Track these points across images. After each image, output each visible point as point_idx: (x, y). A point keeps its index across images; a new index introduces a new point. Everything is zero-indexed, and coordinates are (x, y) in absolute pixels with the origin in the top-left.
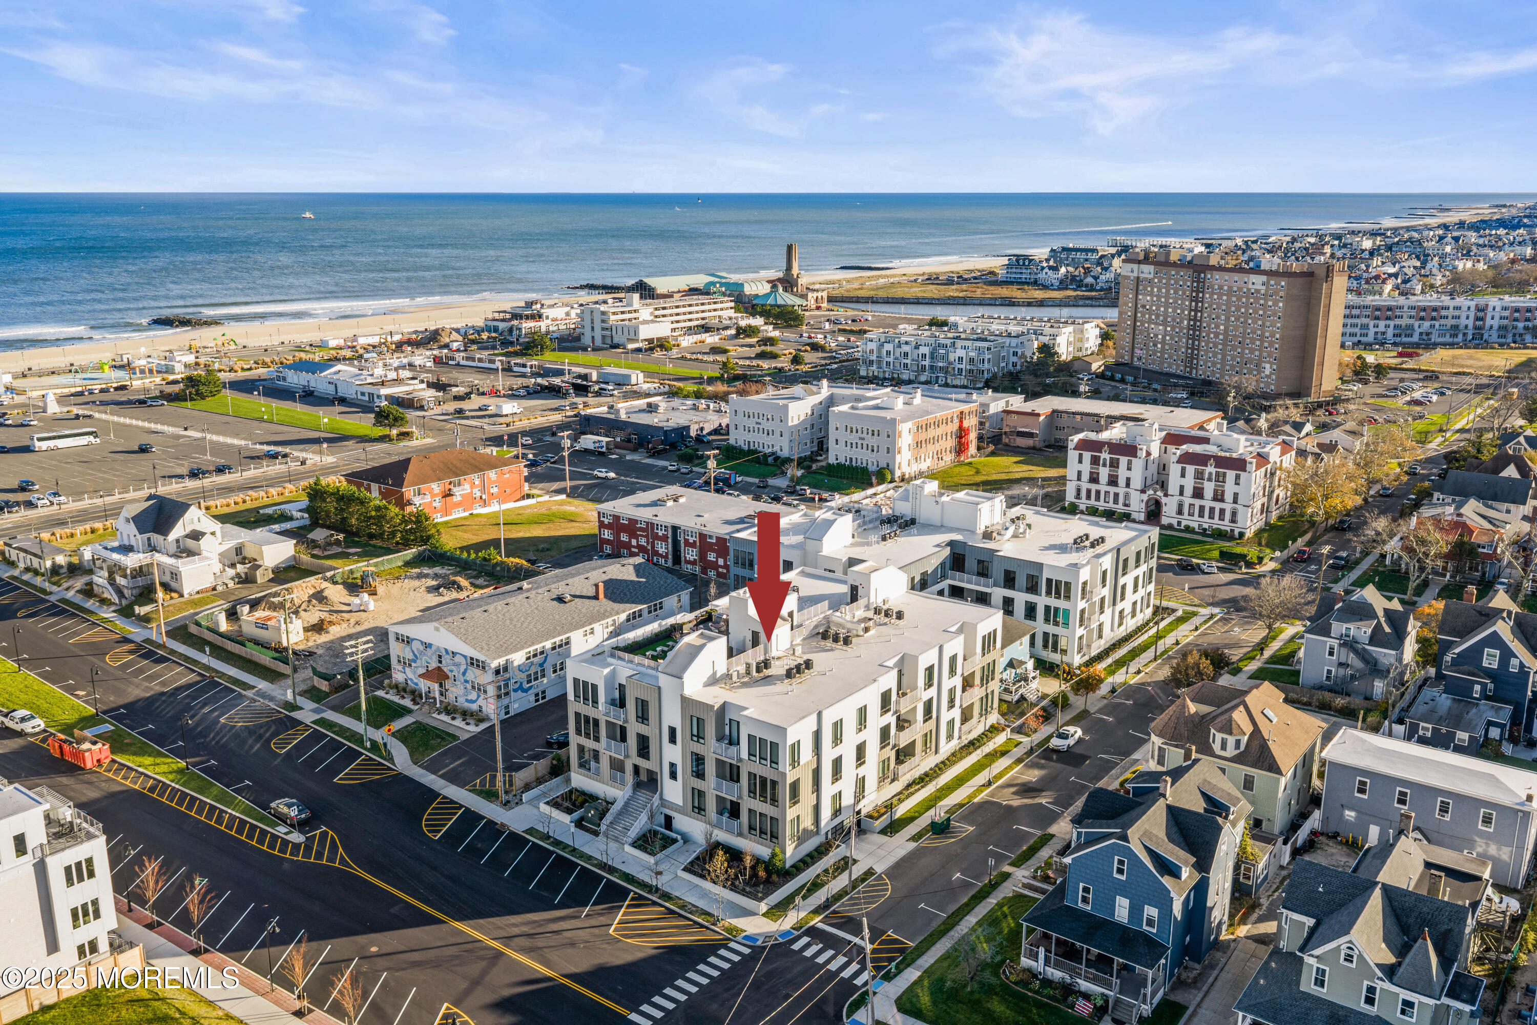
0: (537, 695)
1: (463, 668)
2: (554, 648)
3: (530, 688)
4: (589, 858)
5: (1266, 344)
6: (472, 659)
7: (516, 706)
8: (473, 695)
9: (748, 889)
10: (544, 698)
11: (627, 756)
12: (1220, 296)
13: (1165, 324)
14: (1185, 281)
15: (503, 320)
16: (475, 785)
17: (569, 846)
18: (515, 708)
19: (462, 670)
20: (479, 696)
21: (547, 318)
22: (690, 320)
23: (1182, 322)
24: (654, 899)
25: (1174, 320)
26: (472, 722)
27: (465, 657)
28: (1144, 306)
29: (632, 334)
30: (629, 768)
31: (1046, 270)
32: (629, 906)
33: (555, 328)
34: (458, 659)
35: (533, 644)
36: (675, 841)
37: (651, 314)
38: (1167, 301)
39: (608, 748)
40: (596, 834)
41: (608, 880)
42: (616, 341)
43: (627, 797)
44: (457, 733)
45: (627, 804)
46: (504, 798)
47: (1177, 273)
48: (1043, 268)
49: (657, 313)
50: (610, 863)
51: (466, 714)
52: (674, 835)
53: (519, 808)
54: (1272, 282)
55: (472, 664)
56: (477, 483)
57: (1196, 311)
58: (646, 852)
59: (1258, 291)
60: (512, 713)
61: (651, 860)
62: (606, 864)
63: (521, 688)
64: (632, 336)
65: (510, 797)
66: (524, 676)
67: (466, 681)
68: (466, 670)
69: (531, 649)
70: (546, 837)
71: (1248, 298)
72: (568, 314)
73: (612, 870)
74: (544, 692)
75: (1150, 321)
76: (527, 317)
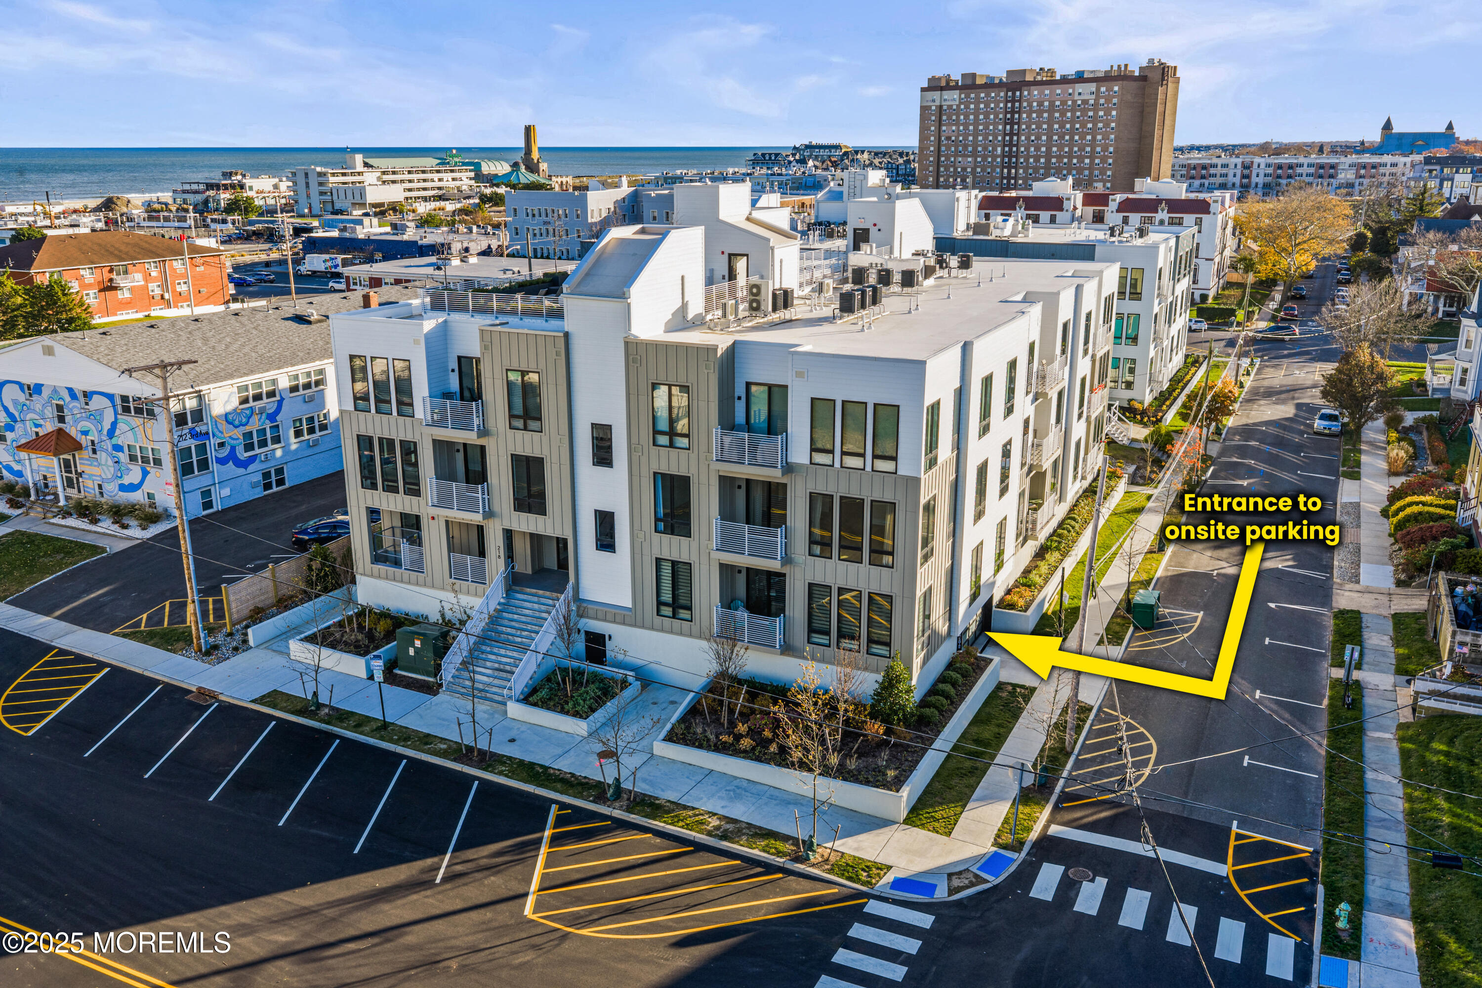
0: (266, 475)
1: (109, 417)
2: (294, 389)
3: (253, 459)
4: (425, 740)
5: (1097, 161)
6: (125, 399)
7: (226, 492)
8: (134, 475)
9: (852, 764)
10: (281, 482)
11: (489, 514)
12: (1040, 113)
13: (974, 154)
14: (997, 103)
15: (196, 192)
16: (138, 624)
17: (368, 719)
18: (223, 496)
19: (107, 426)
20: (145, 473)
21: (251, 188)
22: (425, 189)
23: (995, 149)
24: (617, 813)
25: (985, 148)
26: (133, 523)
27: (110, 397)
28: (949, 138)
29: (357, 196)
30: (495, 542)
31: (794, 163)
32: (556, 840)
33: (262, 203)
34: (98, 402)
35: (252, 372)
36: (624, 684)
37: (379, 179)
38: (976, 129)
39: (443, 501)
40: (431, 689)
41: (483, 782)
42: (337, 206)
43: (493, 605)
44: (101, 543)
45: (495, 620)
46: (203, 639)
47: (988, 95)
48: (790, 162)
49: (385, 177)
50: (483, 745)
51: (119, 513)
52: (619, 673)
53: (240, 659)
54: (1103, 89)
55: (126, 410)
56: (154, 274)
57: (1011, 134)
58: (564, 712)
59: (1085, 102)
60: (217, 506)
61: (578, 727)
62: (470, 749)
63: (232, 457)
64: (358, 199)
65: (220, 638)
66: (238, 433)
67: (118, 448)
68: (114, 425)
69: (249, 380)
70: (310, 707)
71: (1073, 111)
72: (276, 187)
73: (487, 760)
74: (280, 471)
75: (957, 154)
76: (226, 187)
